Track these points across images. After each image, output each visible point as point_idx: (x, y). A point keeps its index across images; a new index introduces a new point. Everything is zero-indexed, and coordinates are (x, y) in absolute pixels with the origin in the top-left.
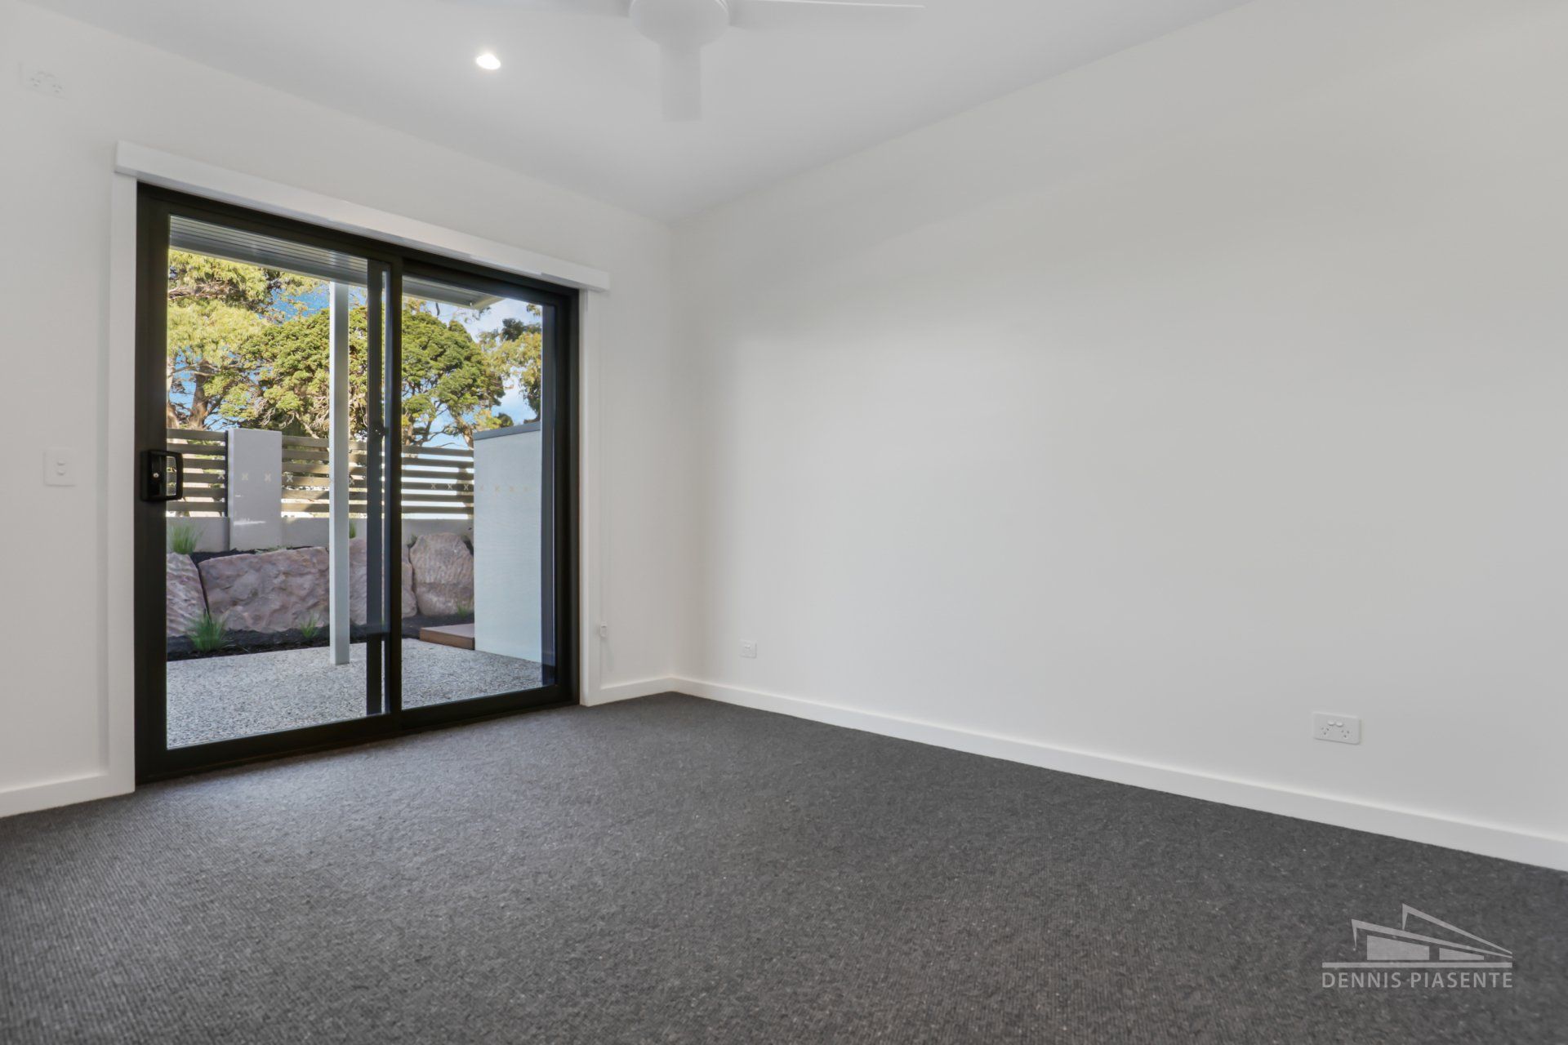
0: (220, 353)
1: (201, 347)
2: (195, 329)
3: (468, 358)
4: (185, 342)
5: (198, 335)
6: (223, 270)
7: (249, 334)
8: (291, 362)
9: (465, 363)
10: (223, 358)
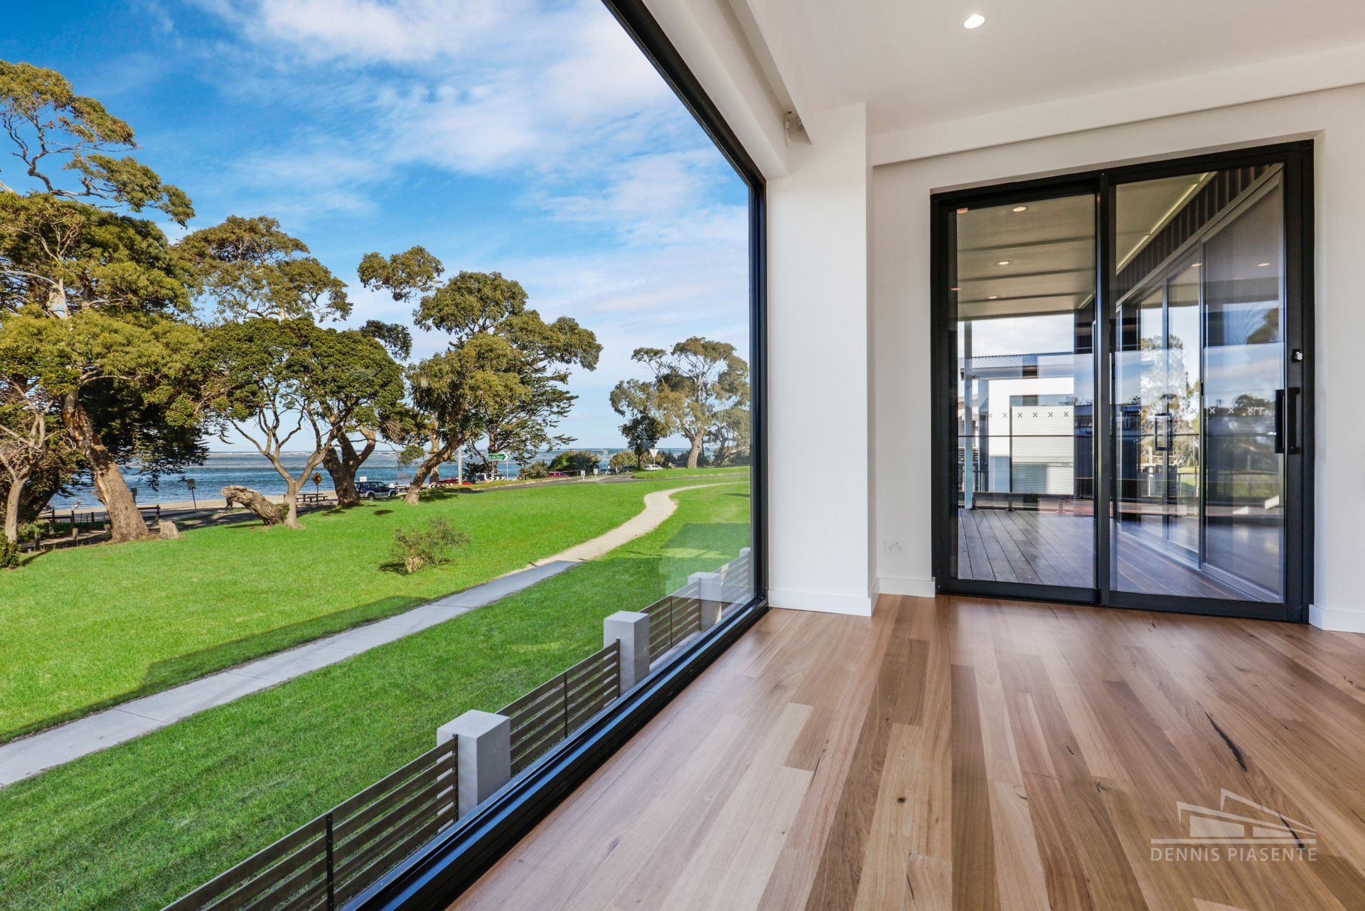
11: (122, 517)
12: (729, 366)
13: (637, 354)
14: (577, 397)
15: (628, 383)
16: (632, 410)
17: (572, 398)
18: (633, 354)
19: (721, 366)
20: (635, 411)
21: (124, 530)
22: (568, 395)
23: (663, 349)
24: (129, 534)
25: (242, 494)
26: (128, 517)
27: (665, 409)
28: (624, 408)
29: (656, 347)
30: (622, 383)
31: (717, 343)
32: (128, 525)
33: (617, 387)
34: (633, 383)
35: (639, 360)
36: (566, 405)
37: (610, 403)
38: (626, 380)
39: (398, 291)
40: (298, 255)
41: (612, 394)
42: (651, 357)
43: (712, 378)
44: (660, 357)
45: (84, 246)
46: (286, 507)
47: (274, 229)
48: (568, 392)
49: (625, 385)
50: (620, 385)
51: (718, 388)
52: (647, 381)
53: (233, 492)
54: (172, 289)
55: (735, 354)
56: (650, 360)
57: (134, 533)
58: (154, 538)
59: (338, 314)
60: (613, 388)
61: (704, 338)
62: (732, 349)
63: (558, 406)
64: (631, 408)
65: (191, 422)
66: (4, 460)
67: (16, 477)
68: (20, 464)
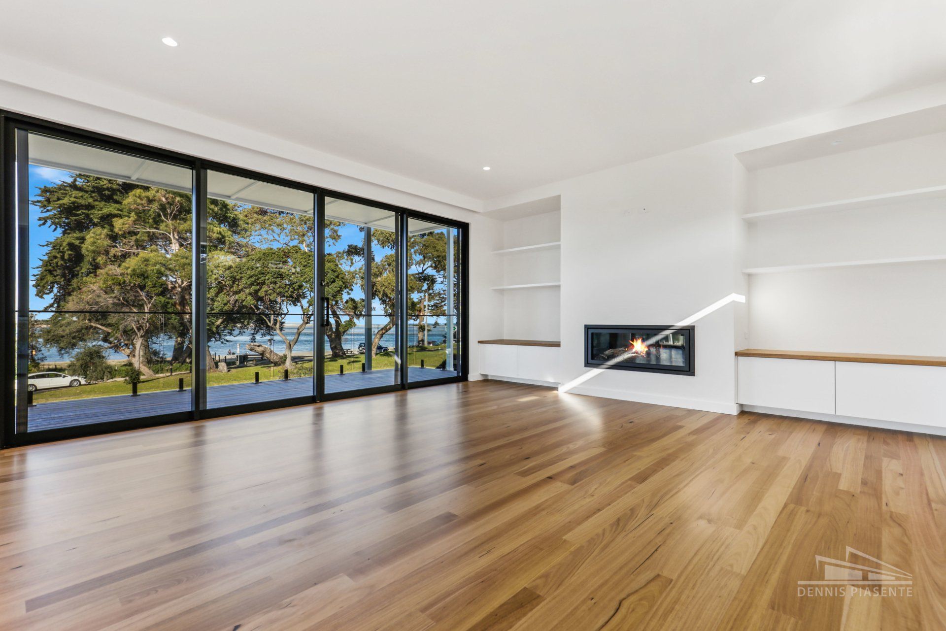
25: (258, 348)
45: (184, 213)
46: (285, 357)
53: (252, 347)
57: (207, 369)
58: (216, 371)
65: (226, 308)
66: (134, 327)
67: (139, 336)
68: (139, 329)
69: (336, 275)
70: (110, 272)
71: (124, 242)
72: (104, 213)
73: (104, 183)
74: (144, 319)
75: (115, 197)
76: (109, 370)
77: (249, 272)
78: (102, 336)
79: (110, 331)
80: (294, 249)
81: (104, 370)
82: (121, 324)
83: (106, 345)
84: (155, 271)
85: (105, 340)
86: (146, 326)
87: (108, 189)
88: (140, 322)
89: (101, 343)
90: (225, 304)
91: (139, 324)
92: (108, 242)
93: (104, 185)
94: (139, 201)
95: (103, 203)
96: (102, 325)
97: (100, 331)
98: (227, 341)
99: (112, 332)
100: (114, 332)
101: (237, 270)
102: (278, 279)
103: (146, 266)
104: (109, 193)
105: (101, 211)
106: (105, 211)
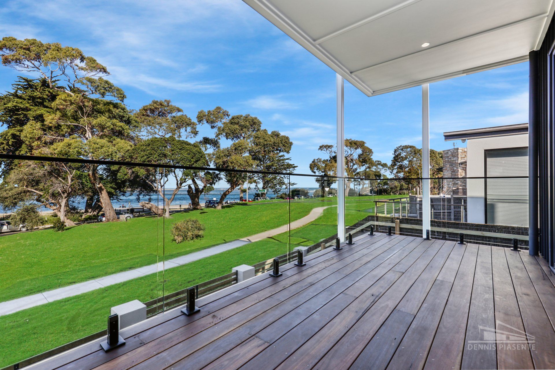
0: (118, 156)
1: (111, 154)
2: (109, 148)
3: (201, 157)
4: (106, 153)
5: (110, 150)
6: (117, 126)
7: (128, 149)
8: (144, 159)
9: (201, 158)
10: (119, 158)
11: (108, 213)
12: (363, 151)
13: (321, 148)
14: (297, 167)
15: (317, 160)
16: (319, 171)
17: (295, 167)
18: (319, 148)
19: (359, 151)
20: (320, 172)
21: (108, 218)
22: (293, 166)
23: (332, 145)
24: (110, 219)
25: (147, 205)
26: (110, 213)
27: (333, 171)
28: (315, 171)
29: (329, 144)
30: (314, 160)
31: (356, 141)
32: (110, 215)
33: (313, 162)
34: (319, 160)
35: (322, 150)
36: (293, 170)
37: (310, 168)
38: (316, 159)
39: (213, 125)
40: (179, 114)
41: (311, 165)
42: (327, 148)
43: (355, 156)
44: (331, 148)
45: (95, 113)
46: (165, 210)
47: (170, 104)
48: (294, 165)
49: (316, 161)
50: (314, 161)
51: (358, 162)
52: (326, 159)
53: (144, 204)
54: (121, 126)
55: (365, 145)
56: (327, 150)
57: (112, 219)
58: (118, 221)
59: (192, 135)
60: (311, 162)
61: (351, 139)
62: (364, 143)
63: (289, 170)
64: (318, 171)
65: (126, 177)
66: (60, 191)
67: (64, 197)
68: (63, 193)
69: (201, 155)
70: (43, 152)
71: (52, 133)
72: (38, 113)
73: (37, 94)
74: (67, 185)
75: (45, 103)
76: (41, 221)
77: (142, 153)
78: (36, 197)
79: (42, 194)
80: (171, 138)
81: (38, 221)
82: (50, 189)
83: (39, 204)
84: (75, 152)
85: (38, 200)
86: (69, 190)
87: (40, 98)
88: (65, 188)
89: (35, 202)
90: (125, 175)
91: (64, 189)
92: (40, 132)
93: (37, 95)
94: (64, 103)
95: (37, 107)
96: (36, 189)
97: (35, 194)
98: (121, 200)
99: (43, 195)
100: (45, 195)
101: (134, 151)
102: (163, 158)
103: (69, 148)
104: (41, 101)
105: (35, 112)
106: (38, 112)
